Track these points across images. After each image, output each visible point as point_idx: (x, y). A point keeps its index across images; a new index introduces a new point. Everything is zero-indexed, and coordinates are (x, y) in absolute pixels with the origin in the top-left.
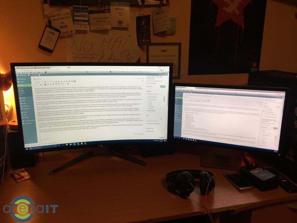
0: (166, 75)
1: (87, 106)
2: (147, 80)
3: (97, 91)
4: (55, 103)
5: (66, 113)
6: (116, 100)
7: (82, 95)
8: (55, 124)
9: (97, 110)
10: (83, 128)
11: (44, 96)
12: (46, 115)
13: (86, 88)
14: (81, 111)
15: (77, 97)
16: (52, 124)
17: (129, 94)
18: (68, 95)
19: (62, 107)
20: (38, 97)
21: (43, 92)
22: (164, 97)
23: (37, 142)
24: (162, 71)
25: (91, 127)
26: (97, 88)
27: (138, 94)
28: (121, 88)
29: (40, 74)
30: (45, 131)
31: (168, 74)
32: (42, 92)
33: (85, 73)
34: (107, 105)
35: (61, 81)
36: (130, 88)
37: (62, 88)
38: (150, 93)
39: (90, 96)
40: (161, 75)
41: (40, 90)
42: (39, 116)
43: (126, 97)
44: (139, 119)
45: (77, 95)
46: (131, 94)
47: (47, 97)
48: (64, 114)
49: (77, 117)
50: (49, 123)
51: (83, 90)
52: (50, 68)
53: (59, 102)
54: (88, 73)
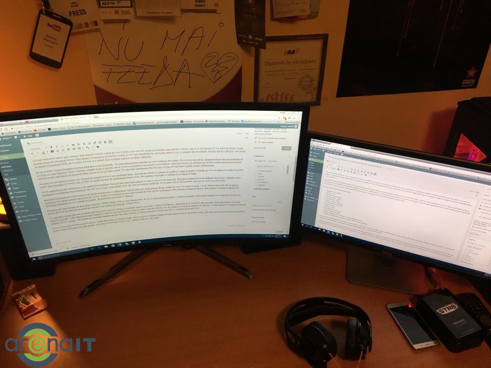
1: (138, 183)
2: (256, 136)
3: (155, 157)
4: (75, 182)
5: (99, 198)
6: (195, 172)
7: (127, 165)
8: (80, 217)
9: (158, 190)
10: (133, 219)
11: (53, 173)
12: (61, 203)
13: (133, 153)
14: (127, 192)
15: (118, 169)
16: (75, 217)
18: (99, 168)
19: (91, 188)
20: (40, 174)
21: (49, 164)
22: (288, 166)
23: (51, 248)
25: (149, 217)
26: (157, 152)
27: (238, 161)
28: (203, 150)
30: (63, 230)
31: (298, 125)
32: (47, 165)
33: (129, 125)
34: (176, 181)
35: (84, 144)
36: (221, 150)
37: (87, 155)
39: (143, 167)
40: (284, 128)
41: (42, 162)
42: (47, 206)
44: (239, 202)
45: (118, 166)
46: (223, 161)
47: (58, 174)
48: (95, 200)
49: (122, 203)
50: (68, 216)
51: (128, 157)
52: (57, 120)
53: (83, 181)
54: (136, 124)
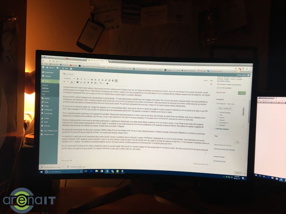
0: (247, 76)
1: (129, 116)
2: (218, 82)
3: (145, 96)
4: (87, 108)
5: (101, 125)
6: (171, 111)
7: (124, 100)
8: (84, 139)
9: (143, 123)
10: (121, 148)
11: (74, 98)
12: (73, 124)
13: (130, 91)
14: (120, 123)
15: (117, 102)
16: (80, 138)
17: (189, 102)
18: (106, 100)
19: (96, 115)
20: (65, 98)
21: (73, 92)
22: (244, 109)
23: (56, 163)
24: (241, 69)
25: (133, 148)
26: (146, 92)
27: (204, 103)
28: (179, 93)
29: (73, 68)
30: (69, 148)
31: (250, 74)
32: (71, 91)
33: (131, 70)
34: (157, 117)
35: (99, 80)
36: (191, 94)
37: (99, 89)
38: (221, 102)
39: (134, 103)
40: (239, 76)
41: (70, 89)
42: (63, 125)
43: (185, 106)
44: (203, 141)
45: (118, 100)
46: (193, 103)
47: (77, 100)
48: (97, 126)
49: (115, 132)
50: (76, 137)
51: (126, 93)
52: (86, 61)
53: (93, 108)
54: (135, 70)
